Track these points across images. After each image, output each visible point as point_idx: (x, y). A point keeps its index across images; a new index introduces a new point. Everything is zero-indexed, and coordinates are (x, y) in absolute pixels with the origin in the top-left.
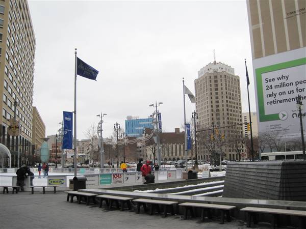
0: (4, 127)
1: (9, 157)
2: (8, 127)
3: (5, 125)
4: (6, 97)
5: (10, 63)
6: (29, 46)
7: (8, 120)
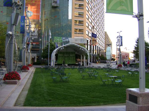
0: (88, 41)
1: (88, 56)
2: (90, 40)
3: (88, 39)
4: (88, 24)
5: (93, 10)
6: (102, 2)
7: (90, 37)
